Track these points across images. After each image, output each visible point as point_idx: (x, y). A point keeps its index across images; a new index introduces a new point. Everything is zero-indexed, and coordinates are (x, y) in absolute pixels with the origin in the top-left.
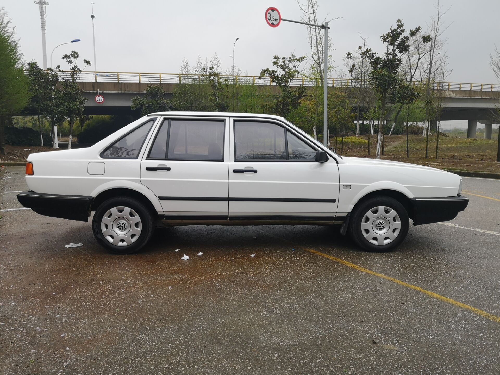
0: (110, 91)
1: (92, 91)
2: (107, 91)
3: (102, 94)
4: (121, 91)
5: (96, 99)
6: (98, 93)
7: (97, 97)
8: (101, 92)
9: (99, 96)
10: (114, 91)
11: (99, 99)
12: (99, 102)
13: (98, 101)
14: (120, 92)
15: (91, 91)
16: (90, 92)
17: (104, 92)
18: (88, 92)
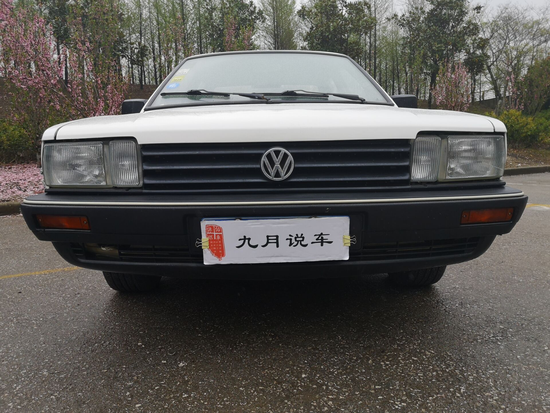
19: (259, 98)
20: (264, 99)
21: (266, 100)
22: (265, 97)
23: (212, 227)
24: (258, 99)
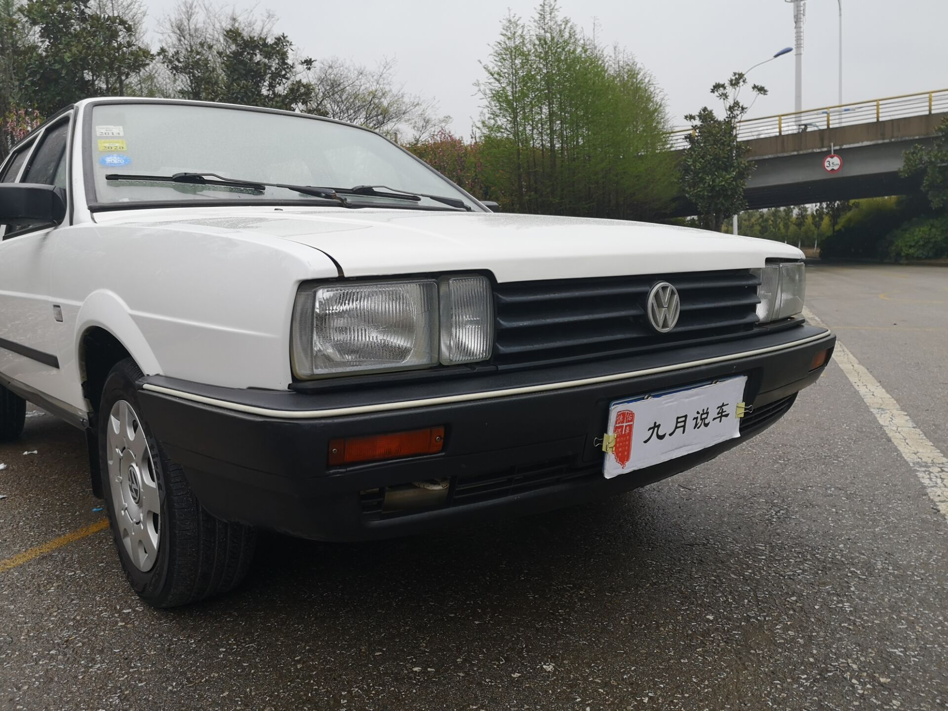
0: (858, 142)
1: (819, 148)
2: (850, 143)
3: (839, 153)
4: (883, 139)
5: (826, 164)
6: (831, 151)
7: (829, 159)
8: (837, 148)
9: (832, 157)
10: (867, 140)
11: (833, 163)
12: (833, 170)
13: (829, 169)
14: (880, 142)
15: (816, 148)
16: (815, 150)
17: (845, 147)
18: (810, 151)
19: (327, 196)
20: (336, 198)
21: (339, 201)
22: (338, 195)
23: (623, 414)
24: (325, 197)
